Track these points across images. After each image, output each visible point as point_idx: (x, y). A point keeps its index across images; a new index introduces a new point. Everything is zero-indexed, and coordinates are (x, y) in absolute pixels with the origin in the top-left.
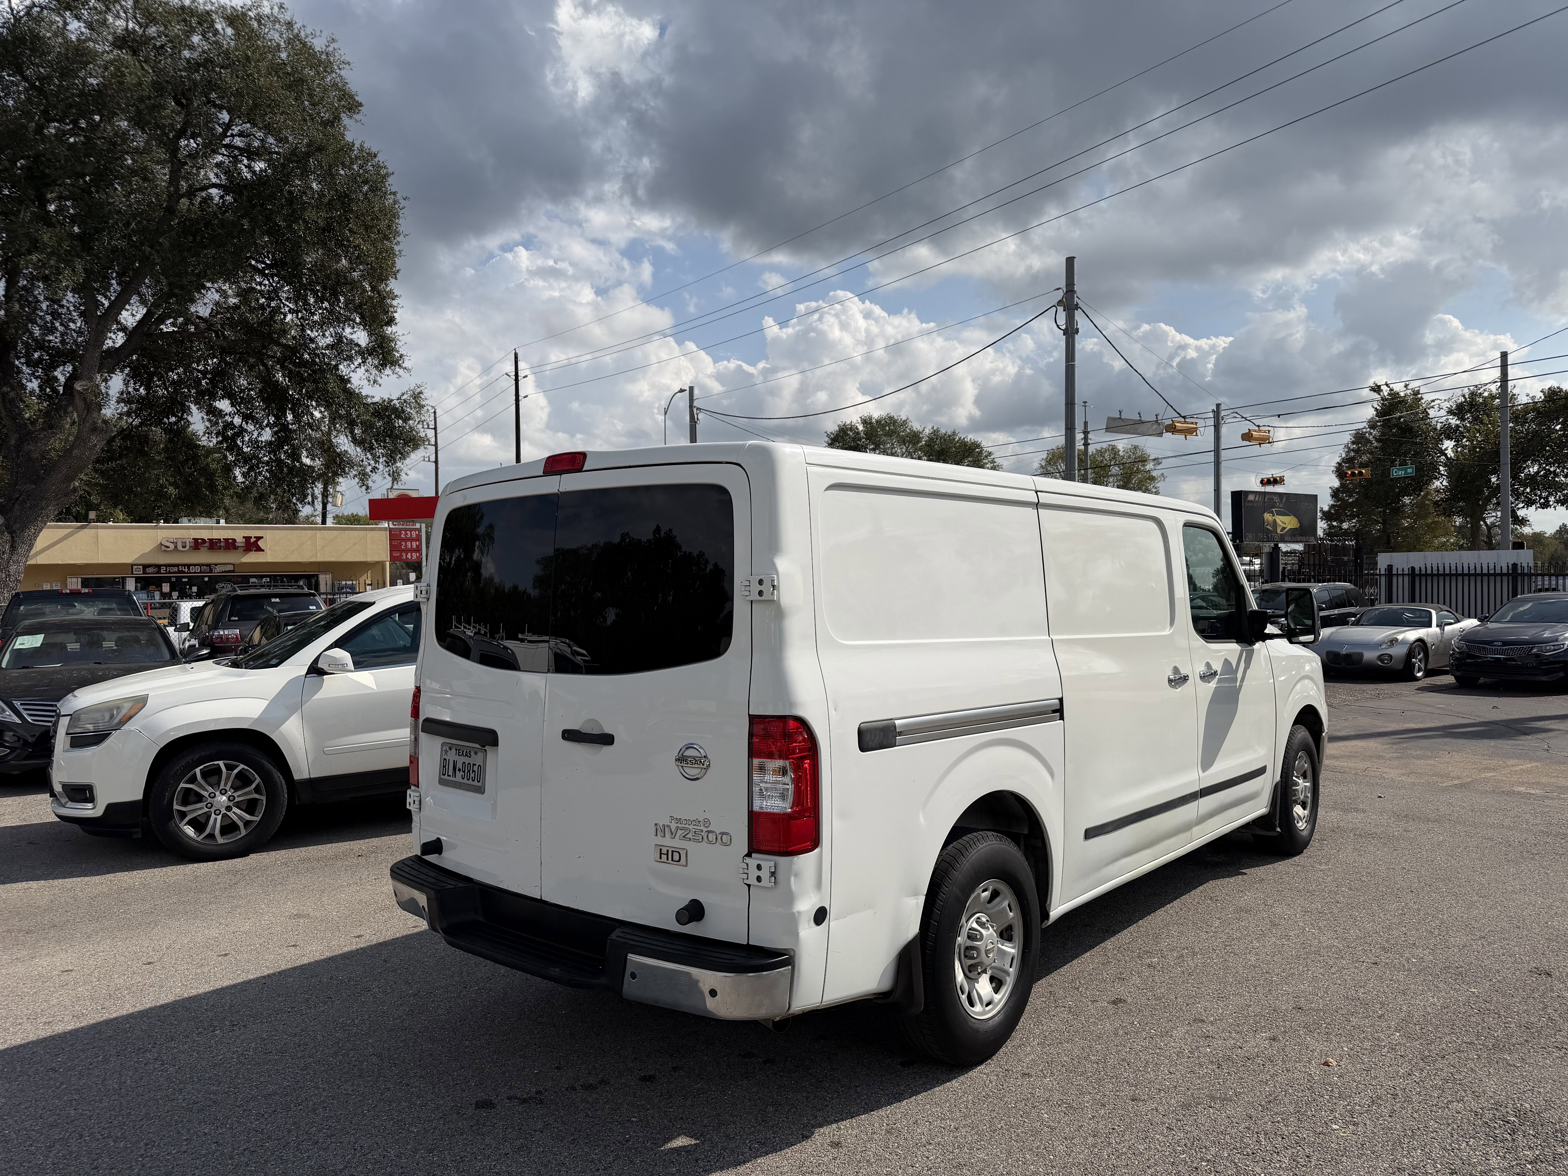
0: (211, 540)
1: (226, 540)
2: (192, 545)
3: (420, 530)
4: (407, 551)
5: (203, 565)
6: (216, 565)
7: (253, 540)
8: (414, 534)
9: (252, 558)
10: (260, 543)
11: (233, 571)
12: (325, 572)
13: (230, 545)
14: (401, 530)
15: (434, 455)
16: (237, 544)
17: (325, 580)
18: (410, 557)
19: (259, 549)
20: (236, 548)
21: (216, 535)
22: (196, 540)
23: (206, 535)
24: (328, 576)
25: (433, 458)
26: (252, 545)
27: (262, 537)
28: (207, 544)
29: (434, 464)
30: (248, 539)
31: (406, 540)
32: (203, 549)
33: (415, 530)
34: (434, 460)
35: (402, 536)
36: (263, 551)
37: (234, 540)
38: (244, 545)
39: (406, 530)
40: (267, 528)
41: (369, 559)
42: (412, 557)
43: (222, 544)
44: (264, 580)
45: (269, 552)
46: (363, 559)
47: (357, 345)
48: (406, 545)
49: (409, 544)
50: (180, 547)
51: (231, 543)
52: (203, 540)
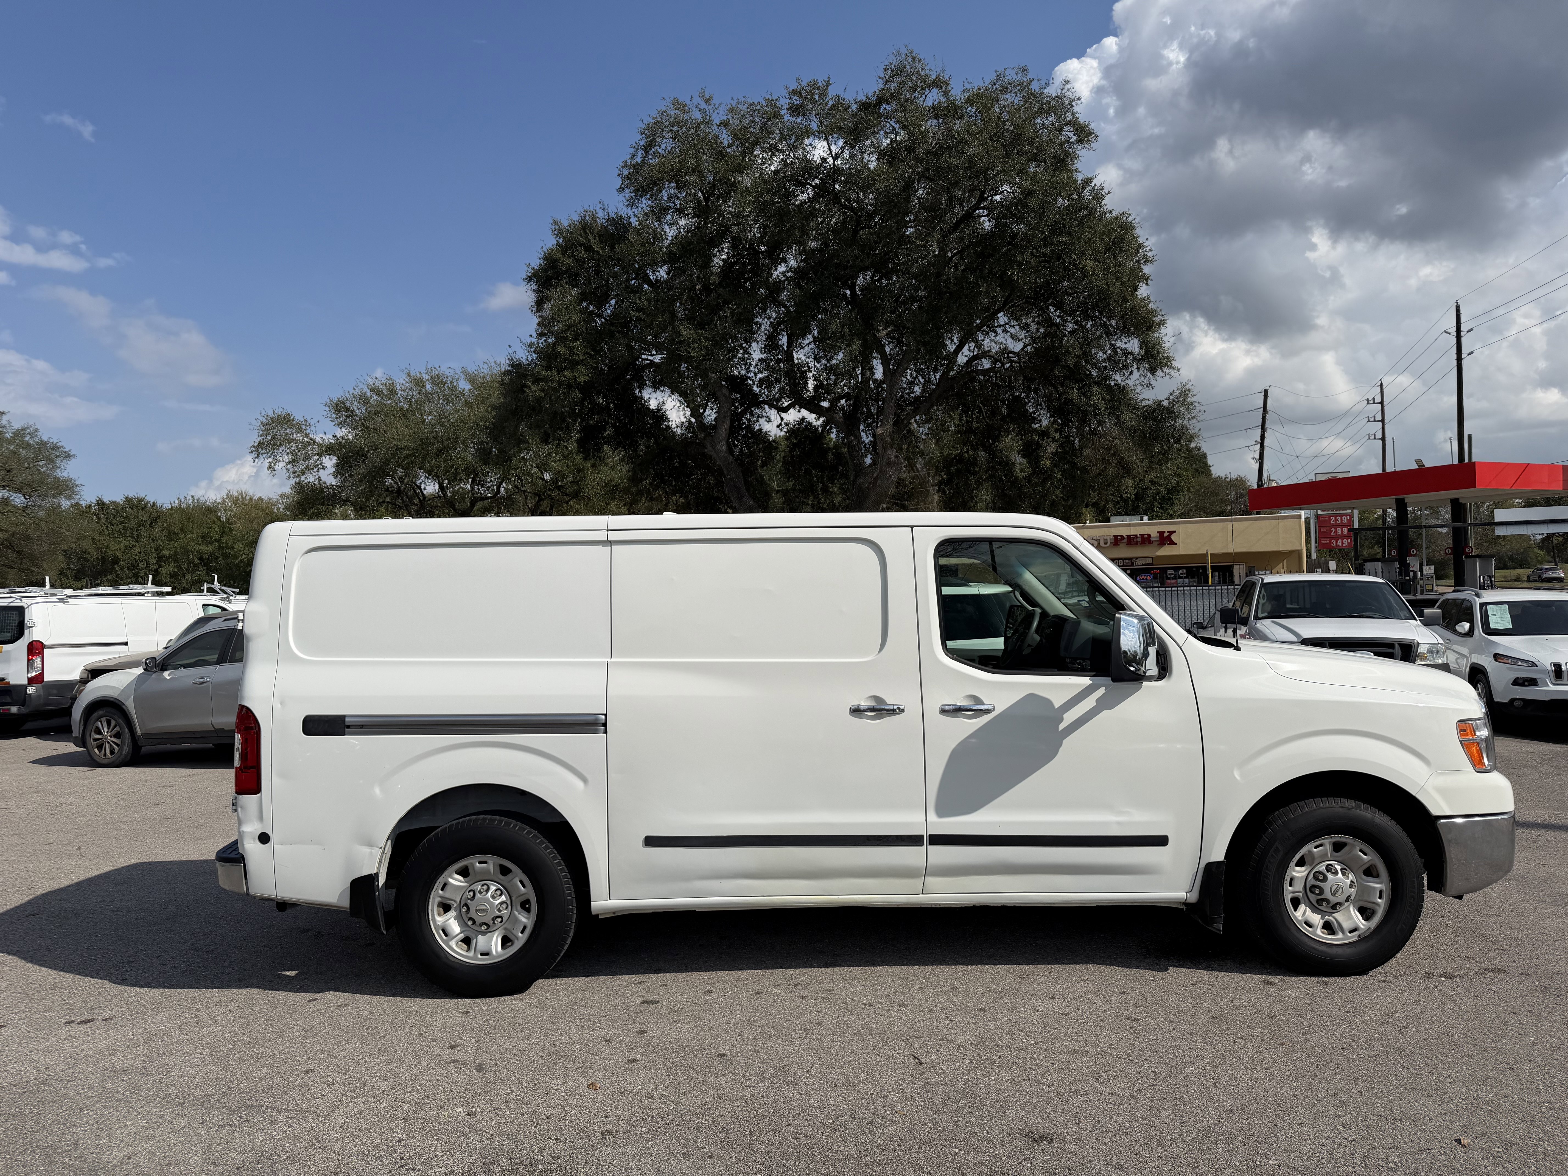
0: (1129, 536)
1: (1142, 535)
2: (1113, 541)
3: (1351, 515)
4: (1337, 537)
5: (1126, 559)
6: (1137, 558)
7: (1166, 534)
8: (1345, 519)
9: (1166, 551)
10: (1173, 537)
11: (1152, 564)
12: (1239, 562)
13: (1146, 540)
14: (1330, 516)
15: (1381, 430)
16: (1152, 539)
17: (1239, 571)
18: (1340, 544)
19: (1172, 543)
20: (1150, 542)
21: (1133, 531)
22: (1116, 537)
23: (1124, 532)
24: (1241, 566)
25: (1379, 435)
26: (1165, 539)
27: (1175, 532)
28: (1125, 540)
29: (1381, 441)
30: (1161, 533)
31: (1336, 526)
32: (1122, 545)
33: (1347, 515)
34: (1381, 437)
35: (1332, 522)
36: (1176, 544)
37: (1149, 536)
38: (1158, 539)
39: (1336, 516)
40: (1179, 523)
41: (1281, 548)
42: (1343, 543)
43: (1139, 540)
44: (1181, 571)
45: (1181, 545)
46: (1275, 549)
47: (1132, 353)
48: (1336, 532)
49: (1339, 530)
50: (1102, 544)
51: (1147, 538)
52: (1122, 536)
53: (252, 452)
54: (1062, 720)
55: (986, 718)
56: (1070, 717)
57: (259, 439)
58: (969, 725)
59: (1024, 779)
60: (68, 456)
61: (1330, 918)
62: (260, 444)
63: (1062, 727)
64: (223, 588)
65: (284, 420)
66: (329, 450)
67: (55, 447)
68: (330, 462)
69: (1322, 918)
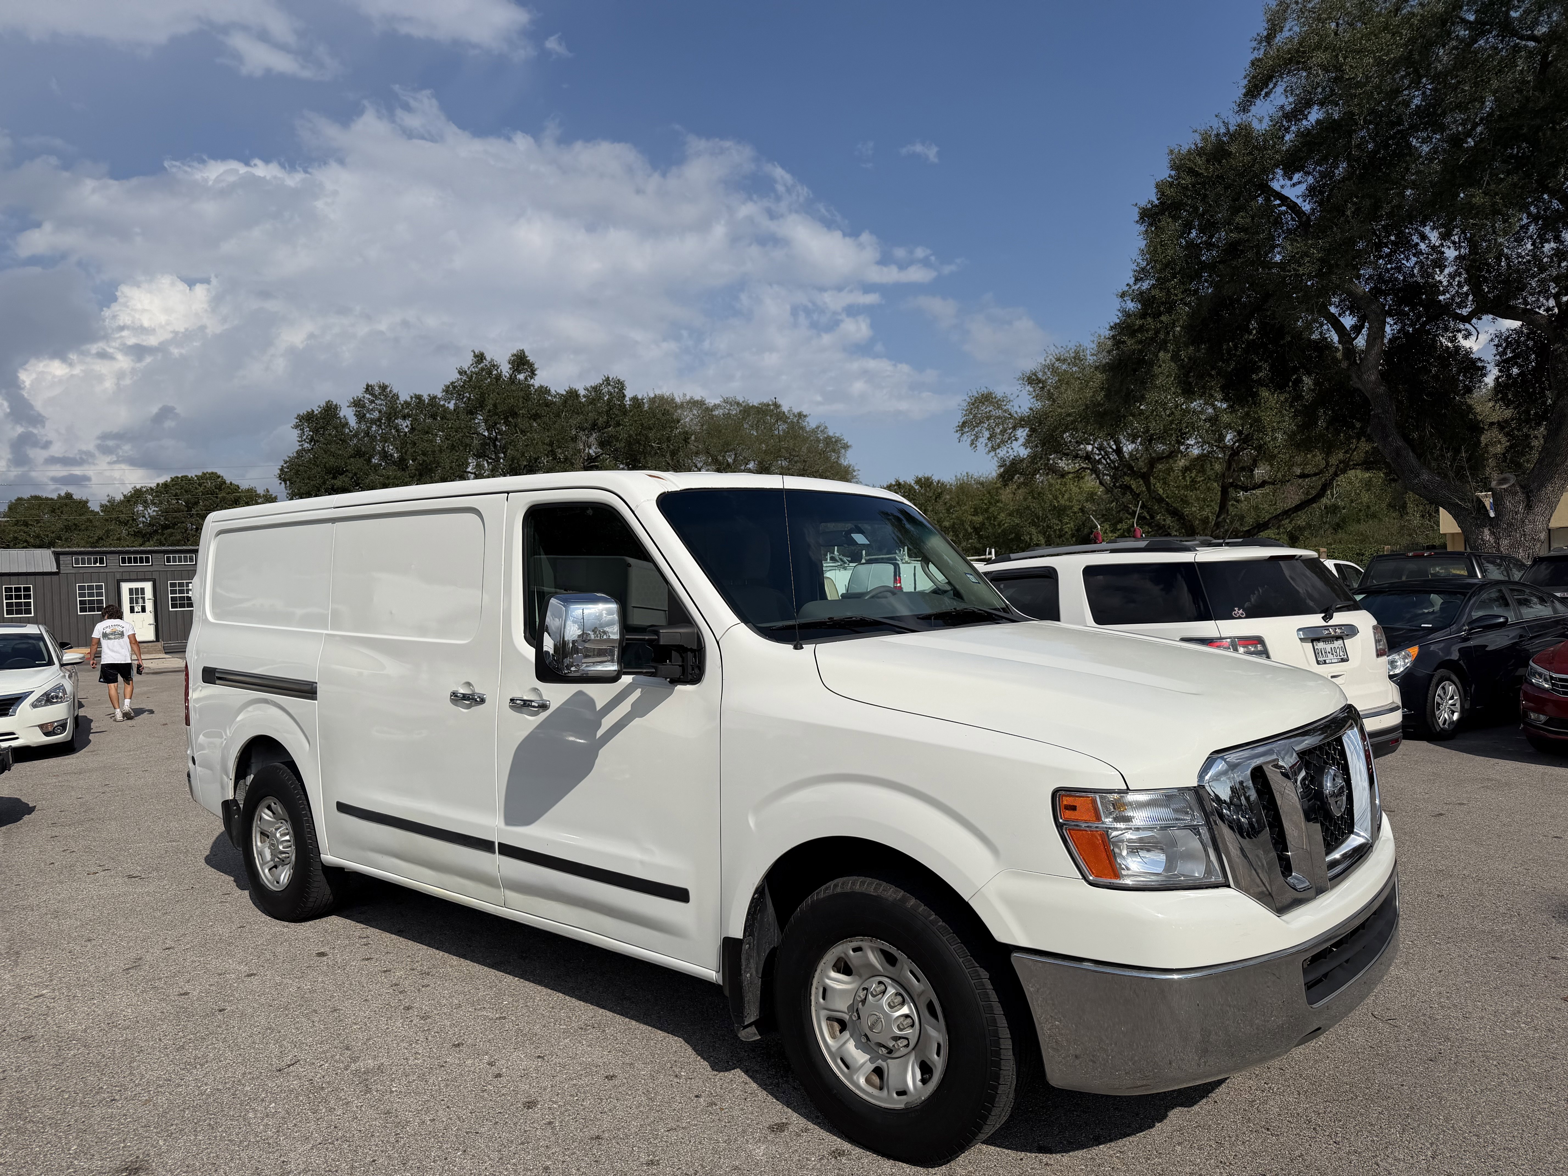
53: (957, 431)
54: (599, 725)
55: (544, 715)
56: (608, 722)
57: (963, 419)
58: (531, 722)
59: (567, 793)
60: (846, 447)
61: (884, 1064)
62: (964, 423)
63: (599, 733)
64: (842, 557)
65: (986, 398)
66: (1021, 422)
67: (838, 440)
68: (1022, 434)
69: (871, 1060)
